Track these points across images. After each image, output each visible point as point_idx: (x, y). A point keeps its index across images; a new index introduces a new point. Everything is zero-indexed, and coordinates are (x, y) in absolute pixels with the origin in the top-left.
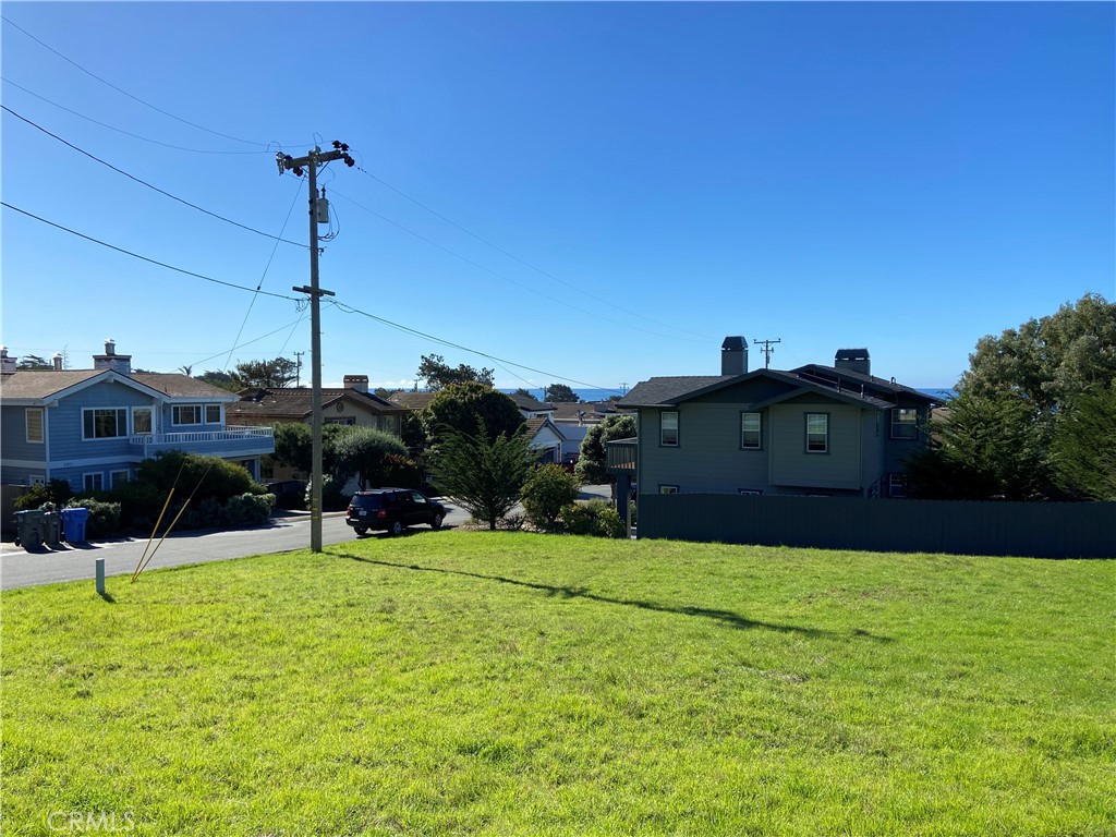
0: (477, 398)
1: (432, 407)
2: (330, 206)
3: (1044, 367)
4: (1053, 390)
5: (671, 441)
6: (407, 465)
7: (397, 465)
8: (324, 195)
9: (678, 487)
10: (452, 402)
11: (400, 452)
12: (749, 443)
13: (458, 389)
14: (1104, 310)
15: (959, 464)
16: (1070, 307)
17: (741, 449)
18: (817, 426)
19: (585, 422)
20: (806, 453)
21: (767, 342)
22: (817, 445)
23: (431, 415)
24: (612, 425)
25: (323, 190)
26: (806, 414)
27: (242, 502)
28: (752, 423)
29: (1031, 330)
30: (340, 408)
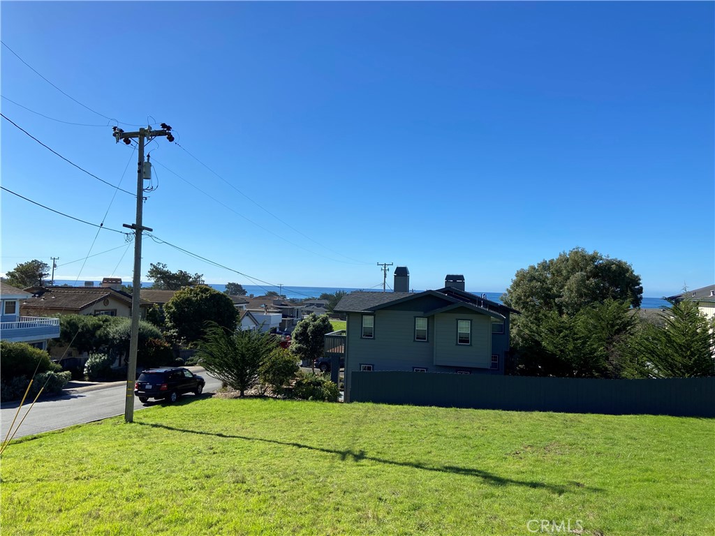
0: (207, 297)
1: (173, 303)
2: (152, 168)
3: (555, 289)
4: (561, 303)
5: (369, 335)
6: (165, 347)
7: (158, 347)
8: (148, 159)
9: (373, 366)
10: (189, 300)
11: (157, 336)
12: (420, 337)
13: (191, 290)
14: (587, 258)
15: (553, 355)
16: (565, 254)
17: (414, 341)
18: (464, 327)
19: (269, 312)
20: (457, 344)
21: (385, 265)
22: (464, 340)
23: (171, 308)
24: (315, 320)
25: (148, 156)
26: (457, 320)
27: (46, 378)
28: (422, 324)
29: (545, 266)
30: (106, 303)
